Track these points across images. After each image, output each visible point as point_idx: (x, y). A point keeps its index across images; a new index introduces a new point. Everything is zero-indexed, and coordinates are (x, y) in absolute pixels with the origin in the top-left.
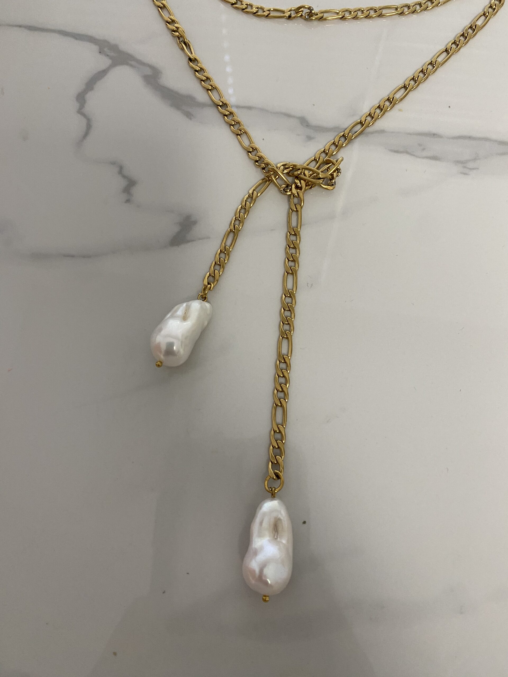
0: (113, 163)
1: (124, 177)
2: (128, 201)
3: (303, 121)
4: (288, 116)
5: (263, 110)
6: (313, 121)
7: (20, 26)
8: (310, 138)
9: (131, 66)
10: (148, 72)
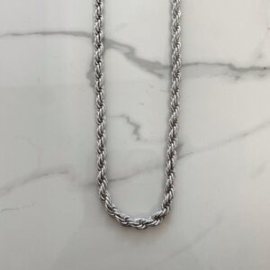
0: (122, 116)
1: (132, 124)
2: (138, 139)
3: (231, 67)
4: (222, 65)
5: (205, 64)
6: (237, 66)
7: (37, 33)
8: (238, 78)
9: (116, 48)
10: (127, 50)
